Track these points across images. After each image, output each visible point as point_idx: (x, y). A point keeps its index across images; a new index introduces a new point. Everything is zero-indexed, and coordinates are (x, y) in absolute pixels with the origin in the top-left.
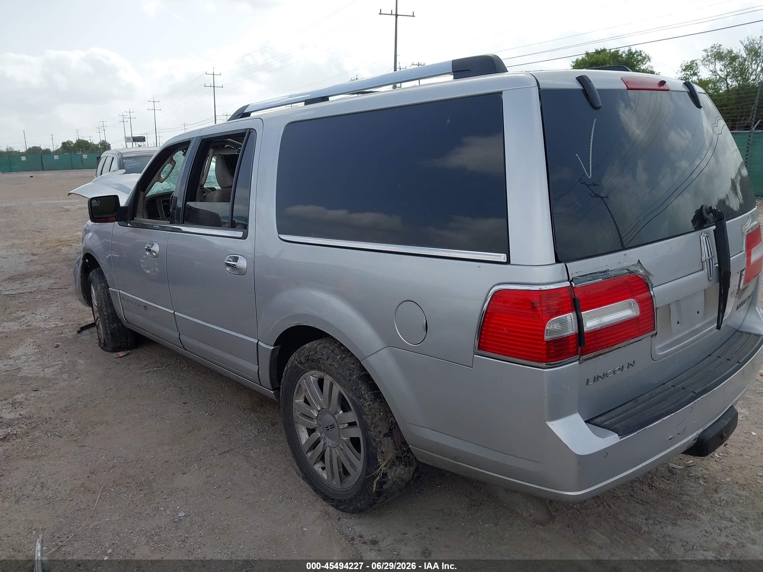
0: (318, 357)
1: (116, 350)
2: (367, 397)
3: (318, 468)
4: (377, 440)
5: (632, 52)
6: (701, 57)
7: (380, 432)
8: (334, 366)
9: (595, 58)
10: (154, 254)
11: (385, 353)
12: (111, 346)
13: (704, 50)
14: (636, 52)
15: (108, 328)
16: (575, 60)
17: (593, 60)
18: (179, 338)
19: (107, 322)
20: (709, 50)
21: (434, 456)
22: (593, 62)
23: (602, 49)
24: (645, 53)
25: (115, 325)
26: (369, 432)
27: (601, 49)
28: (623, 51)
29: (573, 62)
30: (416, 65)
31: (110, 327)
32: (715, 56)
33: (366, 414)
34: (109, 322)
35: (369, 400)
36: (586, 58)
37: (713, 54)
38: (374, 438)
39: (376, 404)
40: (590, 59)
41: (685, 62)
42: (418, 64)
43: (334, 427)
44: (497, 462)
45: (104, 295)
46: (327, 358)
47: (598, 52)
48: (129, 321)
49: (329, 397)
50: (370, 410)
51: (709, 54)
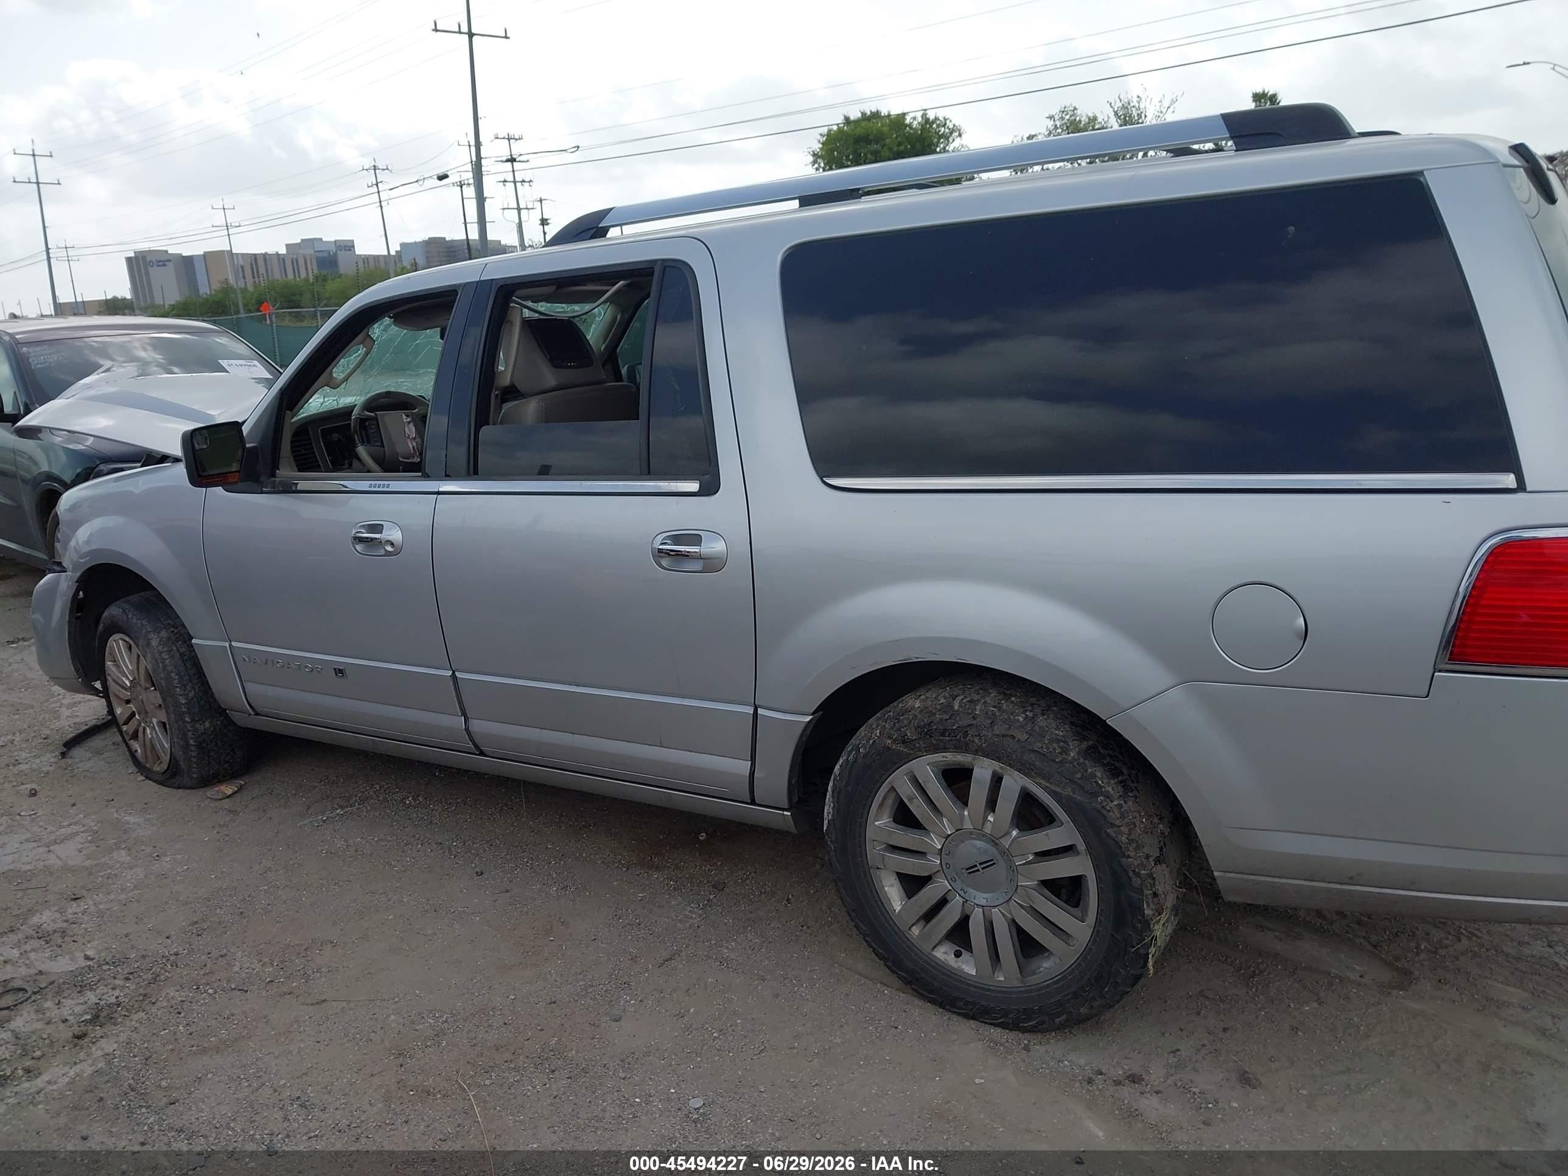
0: (961, 723)
1: (206, 782)
2: (1110, 790)
3: (945, 956)
4: (1143, 872)
5: (929, 119)
6: (1045, 130)
7: (1148, 857)
8: (1013, 737)
9: (862, 128)
10: (389, 548)
11: (1177, 695)
12: (194, 776)
13: (1048, 116)
14: (937, 119)
15: (190, 734)
16: (825, 130)
17: (859, 131)
18: (467, 729)
19: (187, 719)
20: (1057, 117)
21: (1283, 884)
22: (859, 136)
23: (873, 111)
24: (953, 122)
25: (207, 724)
26: (1123, 860)
27: (871, 111)
28: (914, 119)
29: (821, 135)
30: (504, 138)
31: (196, 730)
32: (1067, 127)
33: (1113, 825)
34: (193, 720)
35: (1116, 797)
36: (845, 128)
37: (1065, 123)
38: (1137, 870)
39: (1130, 803)
40: (853, 130)
41: (1018, 138)
42: (507, 137)
43: (994, 864)
44: (1469, 870)
45: (172, 657)
46: (991, 723)
47: (865, 118)
48: (259, 710)
49: (986, 802)
50: (1123, 817)
51: (1058, 124)
